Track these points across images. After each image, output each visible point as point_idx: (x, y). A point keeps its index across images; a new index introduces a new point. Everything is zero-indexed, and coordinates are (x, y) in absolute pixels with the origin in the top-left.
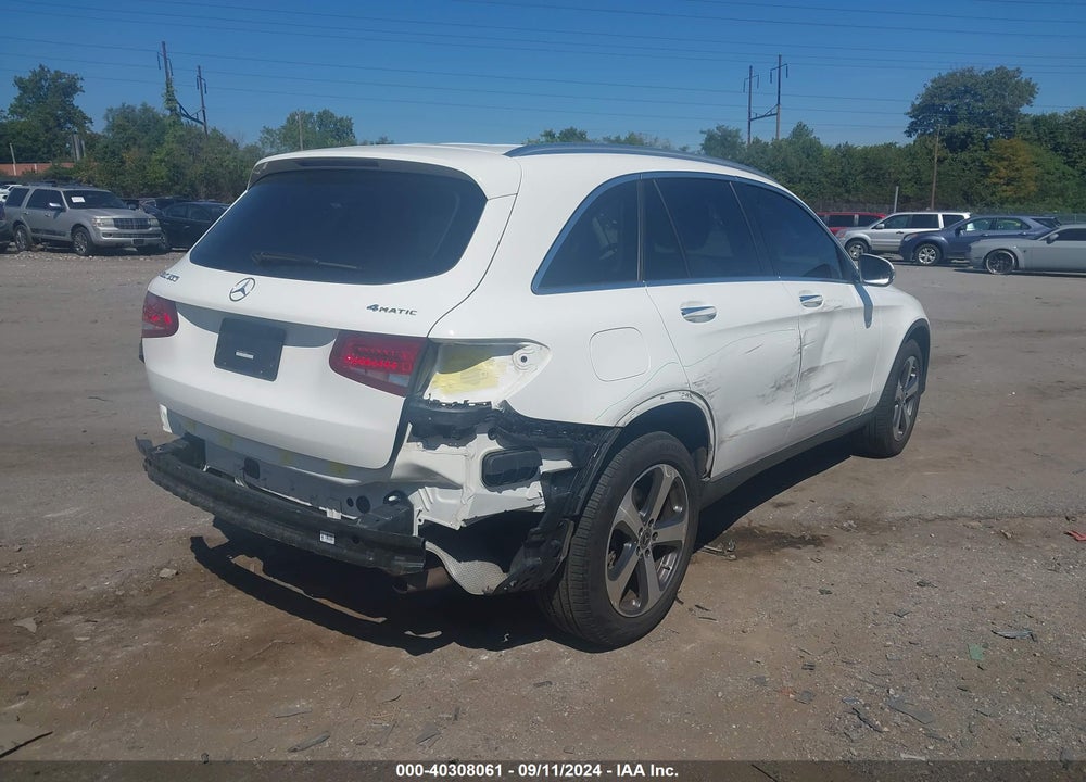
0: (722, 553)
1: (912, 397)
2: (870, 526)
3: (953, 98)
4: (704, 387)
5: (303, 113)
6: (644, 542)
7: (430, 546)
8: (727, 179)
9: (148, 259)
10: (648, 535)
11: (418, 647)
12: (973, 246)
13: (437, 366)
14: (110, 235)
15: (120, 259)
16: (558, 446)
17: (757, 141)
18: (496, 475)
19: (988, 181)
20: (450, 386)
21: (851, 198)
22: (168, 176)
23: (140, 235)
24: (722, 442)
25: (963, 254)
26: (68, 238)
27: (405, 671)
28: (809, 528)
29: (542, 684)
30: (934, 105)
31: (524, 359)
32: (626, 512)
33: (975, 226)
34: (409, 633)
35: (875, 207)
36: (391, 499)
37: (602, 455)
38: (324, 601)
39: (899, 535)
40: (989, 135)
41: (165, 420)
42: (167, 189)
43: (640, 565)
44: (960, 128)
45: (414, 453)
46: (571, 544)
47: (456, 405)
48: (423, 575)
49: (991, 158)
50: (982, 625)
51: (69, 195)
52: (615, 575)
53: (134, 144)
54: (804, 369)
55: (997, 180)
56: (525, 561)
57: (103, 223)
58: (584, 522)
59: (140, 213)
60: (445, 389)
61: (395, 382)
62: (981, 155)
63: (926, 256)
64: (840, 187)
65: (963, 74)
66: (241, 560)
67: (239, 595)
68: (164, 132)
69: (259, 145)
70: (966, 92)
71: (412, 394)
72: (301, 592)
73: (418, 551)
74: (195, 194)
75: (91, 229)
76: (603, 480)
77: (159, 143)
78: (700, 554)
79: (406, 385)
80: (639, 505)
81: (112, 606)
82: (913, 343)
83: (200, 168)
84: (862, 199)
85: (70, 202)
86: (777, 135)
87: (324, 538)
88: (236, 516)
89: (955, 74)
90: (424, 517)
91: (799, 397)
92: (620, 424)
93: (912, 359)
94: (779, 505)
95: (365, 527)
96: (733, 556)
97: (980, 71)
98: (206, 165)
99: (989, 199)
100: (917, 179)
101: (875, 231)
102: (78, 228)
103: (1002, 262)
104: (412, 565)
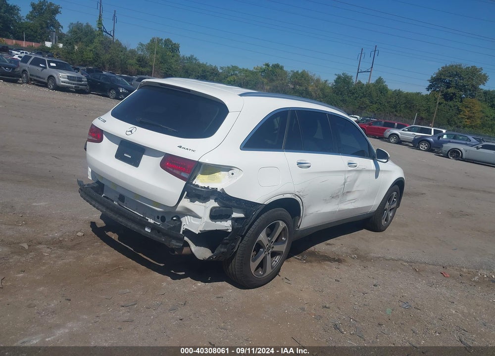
0: (300, 260)
1: (393, 208)
2: (363, 258)
3: (450, 76)
4: (301, 193)
5: (158, 38)
6: (268, 249)
7: (186, 239)
8: (326, 112)
9: (80, 95)
10: (270, 247)
11: (175, 277)
12: (444, 145)
13: (200, 172)
14: (65, 82)
15: (67, 94)
16: (240, 208)
17: (360, 82)
18: (215, 215)
19: (459, 116)
20: (203, 180)
21: (397, 114)
22: (93, 58)
23: (78, 84)
24: (305, 216)
25: (439, 148)
26: (46, 81)
27: (168, 285)
28: (338, 255)
29: (220, 297)
30: (441, 78)
31: (233, 174)
32: (262, 237)
33: (447, 136)
34: (172, 271)
35: (407, 120)
36: (174, 218)
37: (257, 214)
38: (140, 254)
39: (373, 263)
40: (464, 96)
41: (89, 174)
42: (91, 63)
43: (265, 258)
44: (451, 90)
45: (186, 203)
46: (239, 246)
47: (205, 187)
48: (182, 249)
49: (463, 106)
50: (394, 302)
51: (49, 62)
52: (254, 261)
53: (80, 40)
54: (345, 191)
55: (464, 117)
56: (221, 249)
57: (62, 77)
58: (246, 238)
59: (79, 75)
60: (201, 181)
61: (184, 176)
62: (459, 104)
63: (423, 146)
64: (393, 108)
65: (456, 67)
66: (109, 234)
67: (107, 247)
68: (94, 38)
69: (136, 50)
70: (456, 75)
71: (189, 182)
72: (132, 249)
73: (181, 239)
74: (104, 68)
75: (57, 80)
76: (256, 223)
77: (91, 42)
78: (292, 259)
79: (187, 177)
80: (268, 235)
81: (57, 243)
82: (397, 187)
83: (108, 56)
84: (402, 115)
85: (49, 65)
86: (369, 81)
87: (147, 229)
88: (114, 216)
89: (452, 66)
90: (186, 227)
91: (341, 202)
92: (265, 203)
93: (395, 193)
94: (328, 244)
95: (163, 227)
96: (305, 262)
97: (464, 67)
98: (110, 55)
99: (459, 124)
100: (428, 110)
101: (403, 132)
102: (51, 77)
103: (456, 154)
104: (178, 244)
